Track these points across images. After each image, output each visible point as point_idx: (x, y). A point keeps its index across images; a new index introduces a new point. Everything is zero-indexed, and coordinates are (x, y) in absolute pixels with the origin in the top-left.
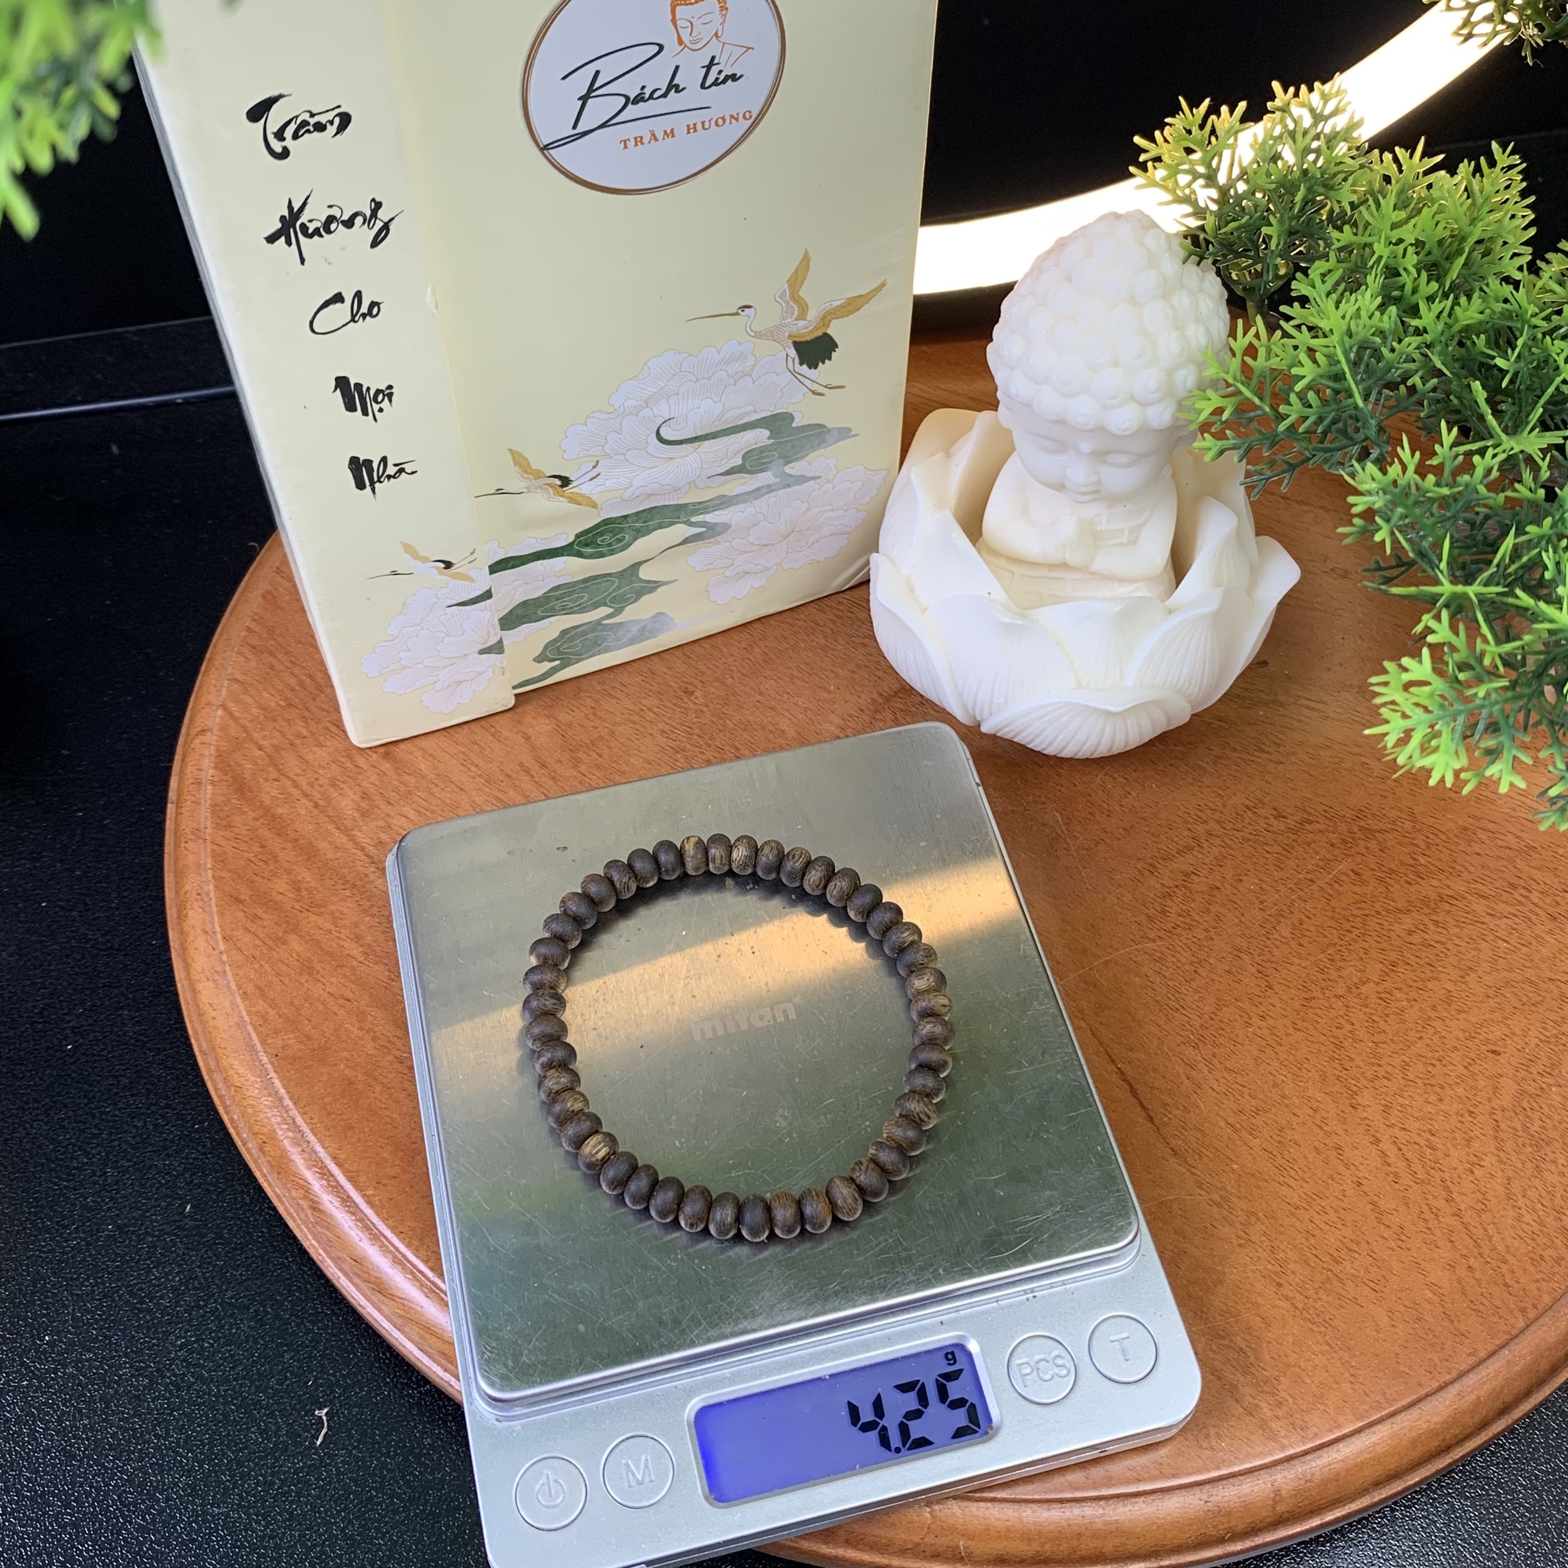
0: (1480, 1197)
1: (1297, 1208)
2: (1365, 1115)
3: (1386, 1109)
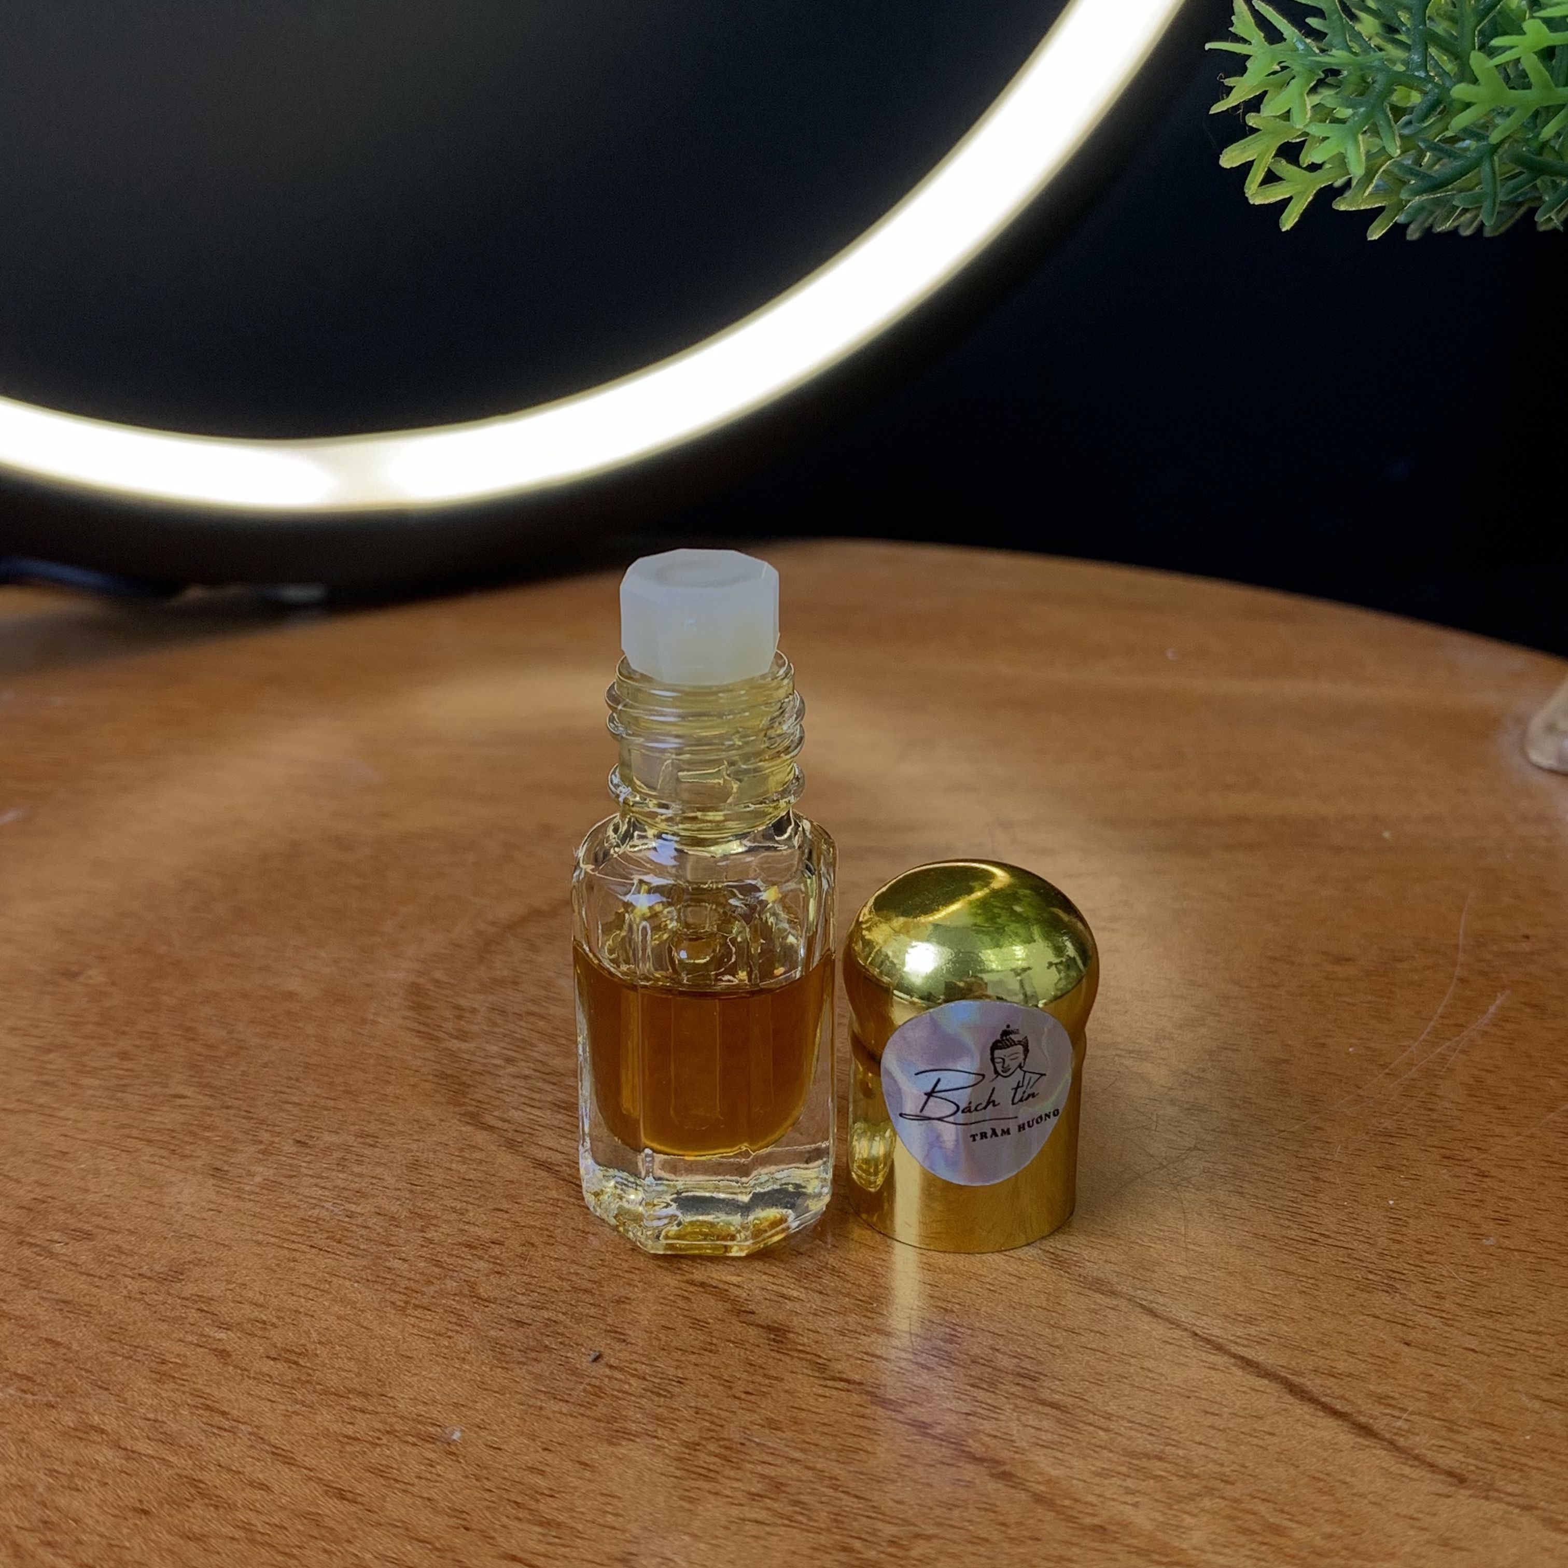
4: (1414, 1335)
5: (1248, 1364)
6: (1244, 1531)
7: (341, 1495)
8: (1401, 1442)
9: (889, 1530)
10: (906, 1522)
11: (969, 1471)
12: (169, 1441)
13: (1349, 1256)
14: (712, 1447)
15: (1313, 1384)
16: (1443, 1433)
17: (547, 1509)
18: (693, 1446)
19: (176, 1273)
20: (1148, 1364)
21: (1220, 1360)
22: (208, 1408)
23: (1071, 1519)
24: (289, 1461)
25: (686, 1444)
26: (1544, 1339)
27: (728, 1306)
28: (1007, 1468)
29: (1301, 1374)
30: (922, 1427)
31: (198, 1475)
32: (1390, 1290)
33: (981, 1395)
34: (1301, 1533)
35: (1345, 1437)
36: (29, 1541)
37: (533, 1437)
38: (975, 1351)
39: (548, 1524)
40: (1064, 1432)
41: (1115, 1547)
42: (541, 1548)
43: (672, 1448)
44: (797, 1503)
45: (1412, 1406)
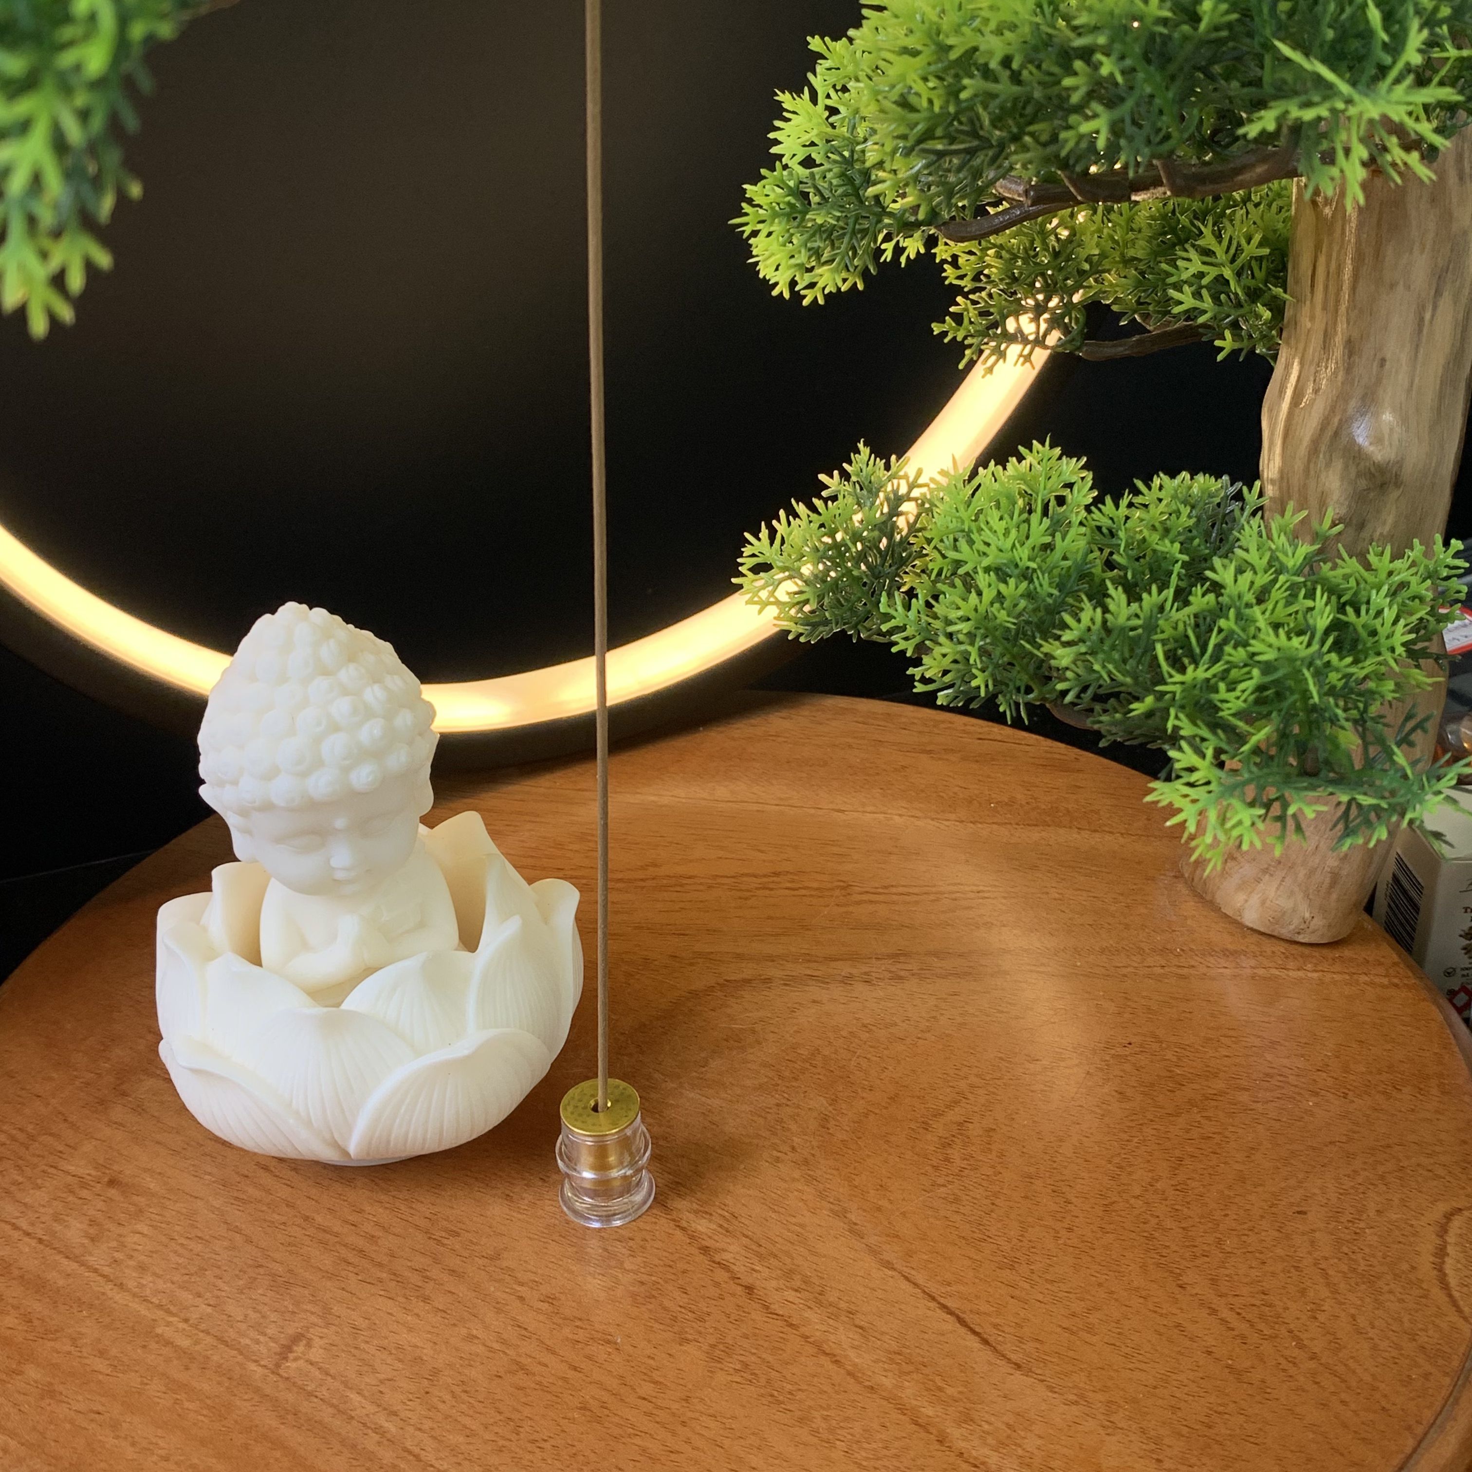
0: (1331, 1338)
1: (1155, 1388)
2: (1194, 1292)
3: (1214, 1281)
4: (1017, 1293)
5: (944, 1307)
6: (928, 1390)
7: (575, 1369)
8: (999, 1347)
9: (789, 1387)
11: (824, 1360)
12: (504, 1342)
13: (998, 1249)
14: (721, 1347)
15: (967, 1317)
16: (1017, 1343)
17: (656, 1375)
18: (713, 1346)
19: (496, 1256)
20: (903, 1307)
21: (933, 1305)
22: (519, 1327)
23: (860, 1383)
24: (554, 1353)
25: (711, 1346)
26: (1071, 1295)
27: (728, 1275)
28: (838, 1358)
29: (964, 1312)
30: (805, 1337)
31: (518, 1359)
32: (1012, 1268)
33: (831, 1322)
34: (950, 1391)
35: (977, 1345)
36: (458, 1390)
37: (649, 1341)
38: (831, 1299)
39: (656, 1383)
40: (862, 1341)
41: (874, 1396)
42: (654, 1394)
43: (705, 1347)
44: (755, 1374)
45: (1007, 1329)
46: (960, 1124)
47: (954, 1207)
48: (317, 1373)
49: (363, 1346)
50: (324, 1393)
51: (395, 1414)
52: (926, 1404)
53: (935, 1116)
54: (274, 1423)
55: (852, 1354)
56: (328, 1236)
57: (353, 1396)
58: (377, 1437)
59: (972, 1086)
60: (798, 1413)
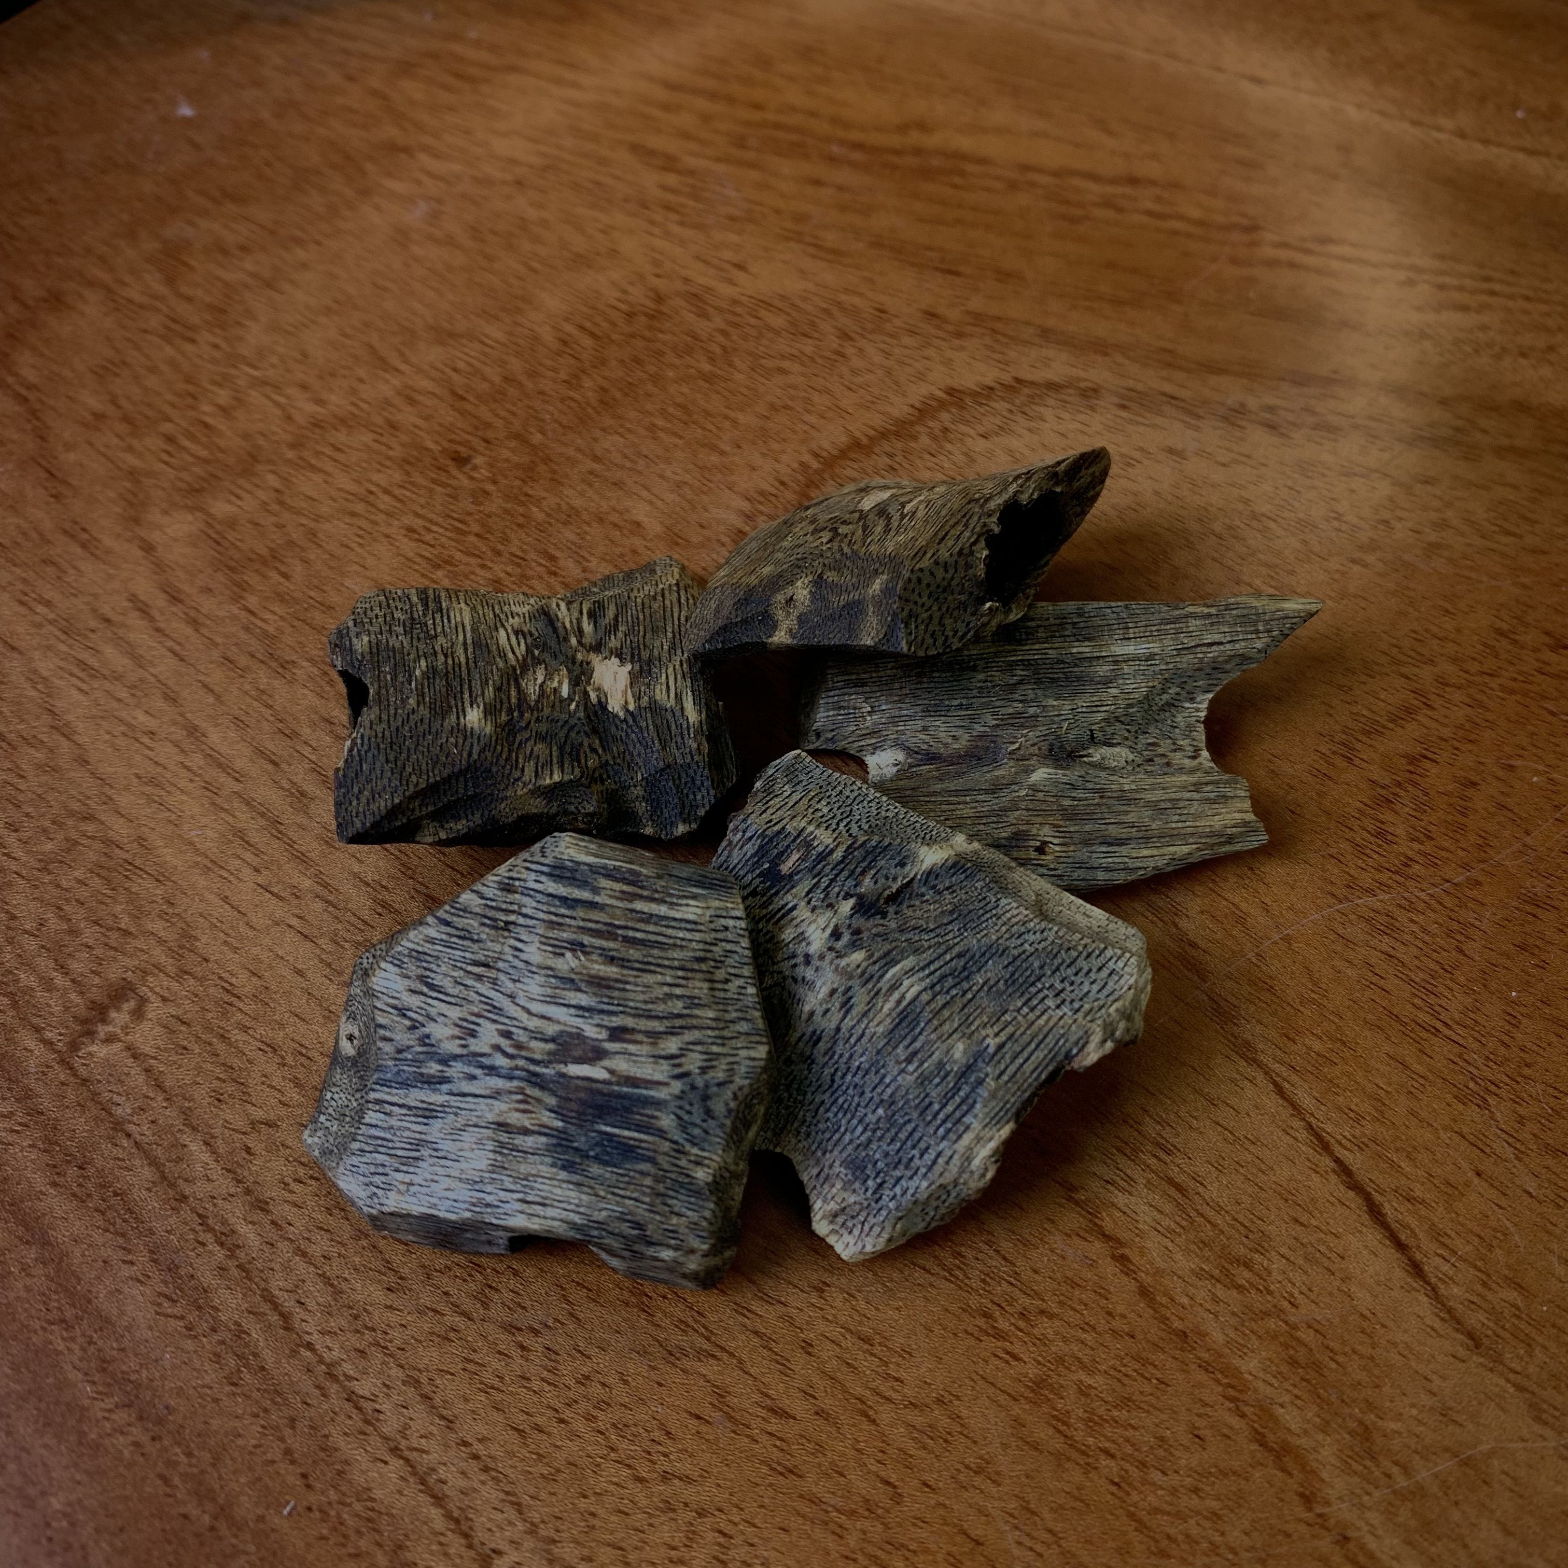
4: (1488, 1165)
5: (1344, 1170)
6: (1292, 1363)
8: (1442, 1289)
9: (1023, 1301)
10: (1038, 1295)
11: (1097, 1247)
13: (1460, 1056)
15: (1389, 1205)
16: (1478, 1287)
20: (1264, 1154)
21: (1323, 1161)
23: (1164, 1320)
28: (1127, 1251)
29: (1381, 1192)
32: (1484, 1105)
33: (1123, 1164)
35: (1400, 1275)
40: (1178, 1219)
45: (1462, 1250)
46: (1412, 760)
47: (1385, 943)
48: (141, 1079)
49: (236, 1035)
50: (143, 1130)
51: (262, 1206)
52: (1286, 1398)
53: (1367, 733)
54: (39, 1181)
55: (1154, 1244)
56: (223, 778)
57: (195, 1147)
58: (220, 1254)
59: (1443, 682)
60: (1032, 1371)
